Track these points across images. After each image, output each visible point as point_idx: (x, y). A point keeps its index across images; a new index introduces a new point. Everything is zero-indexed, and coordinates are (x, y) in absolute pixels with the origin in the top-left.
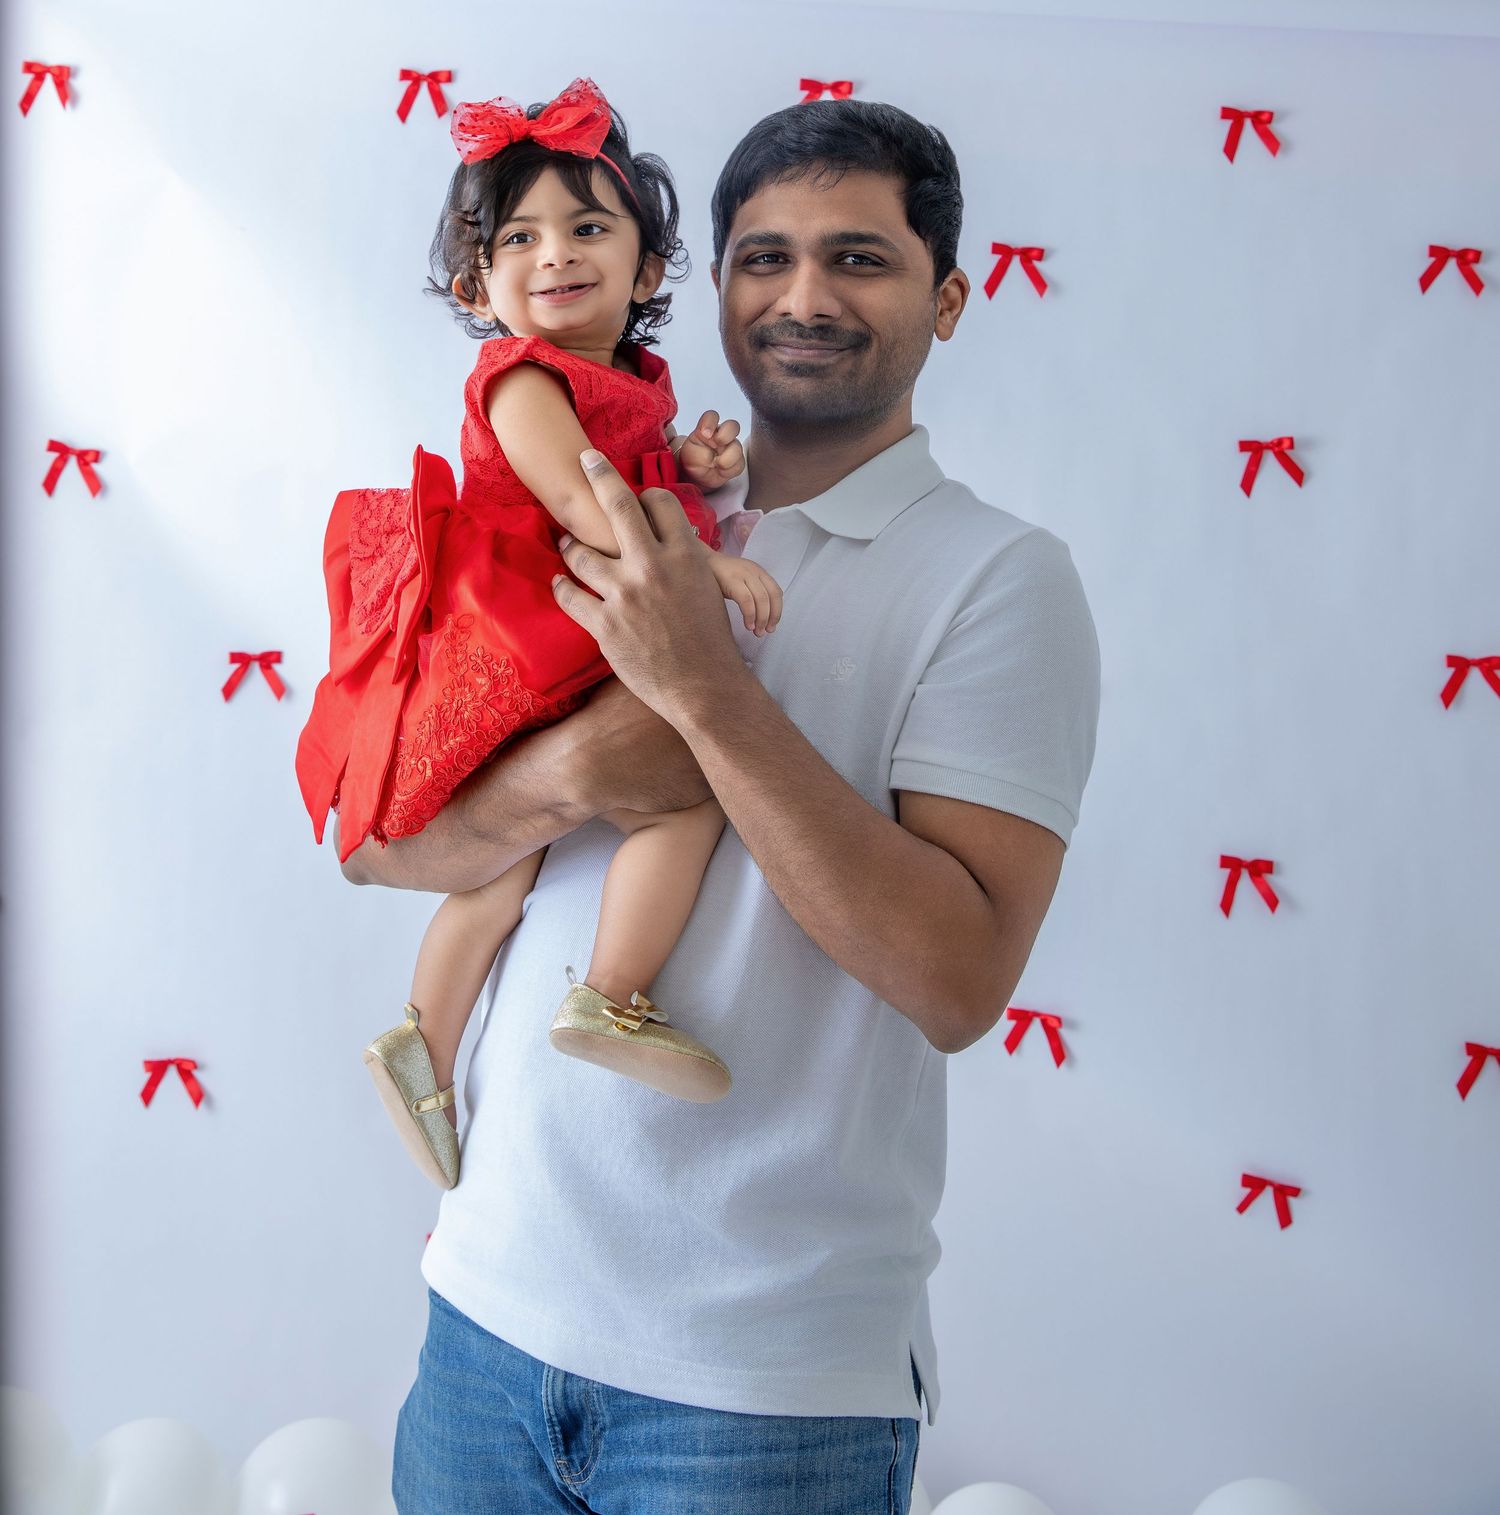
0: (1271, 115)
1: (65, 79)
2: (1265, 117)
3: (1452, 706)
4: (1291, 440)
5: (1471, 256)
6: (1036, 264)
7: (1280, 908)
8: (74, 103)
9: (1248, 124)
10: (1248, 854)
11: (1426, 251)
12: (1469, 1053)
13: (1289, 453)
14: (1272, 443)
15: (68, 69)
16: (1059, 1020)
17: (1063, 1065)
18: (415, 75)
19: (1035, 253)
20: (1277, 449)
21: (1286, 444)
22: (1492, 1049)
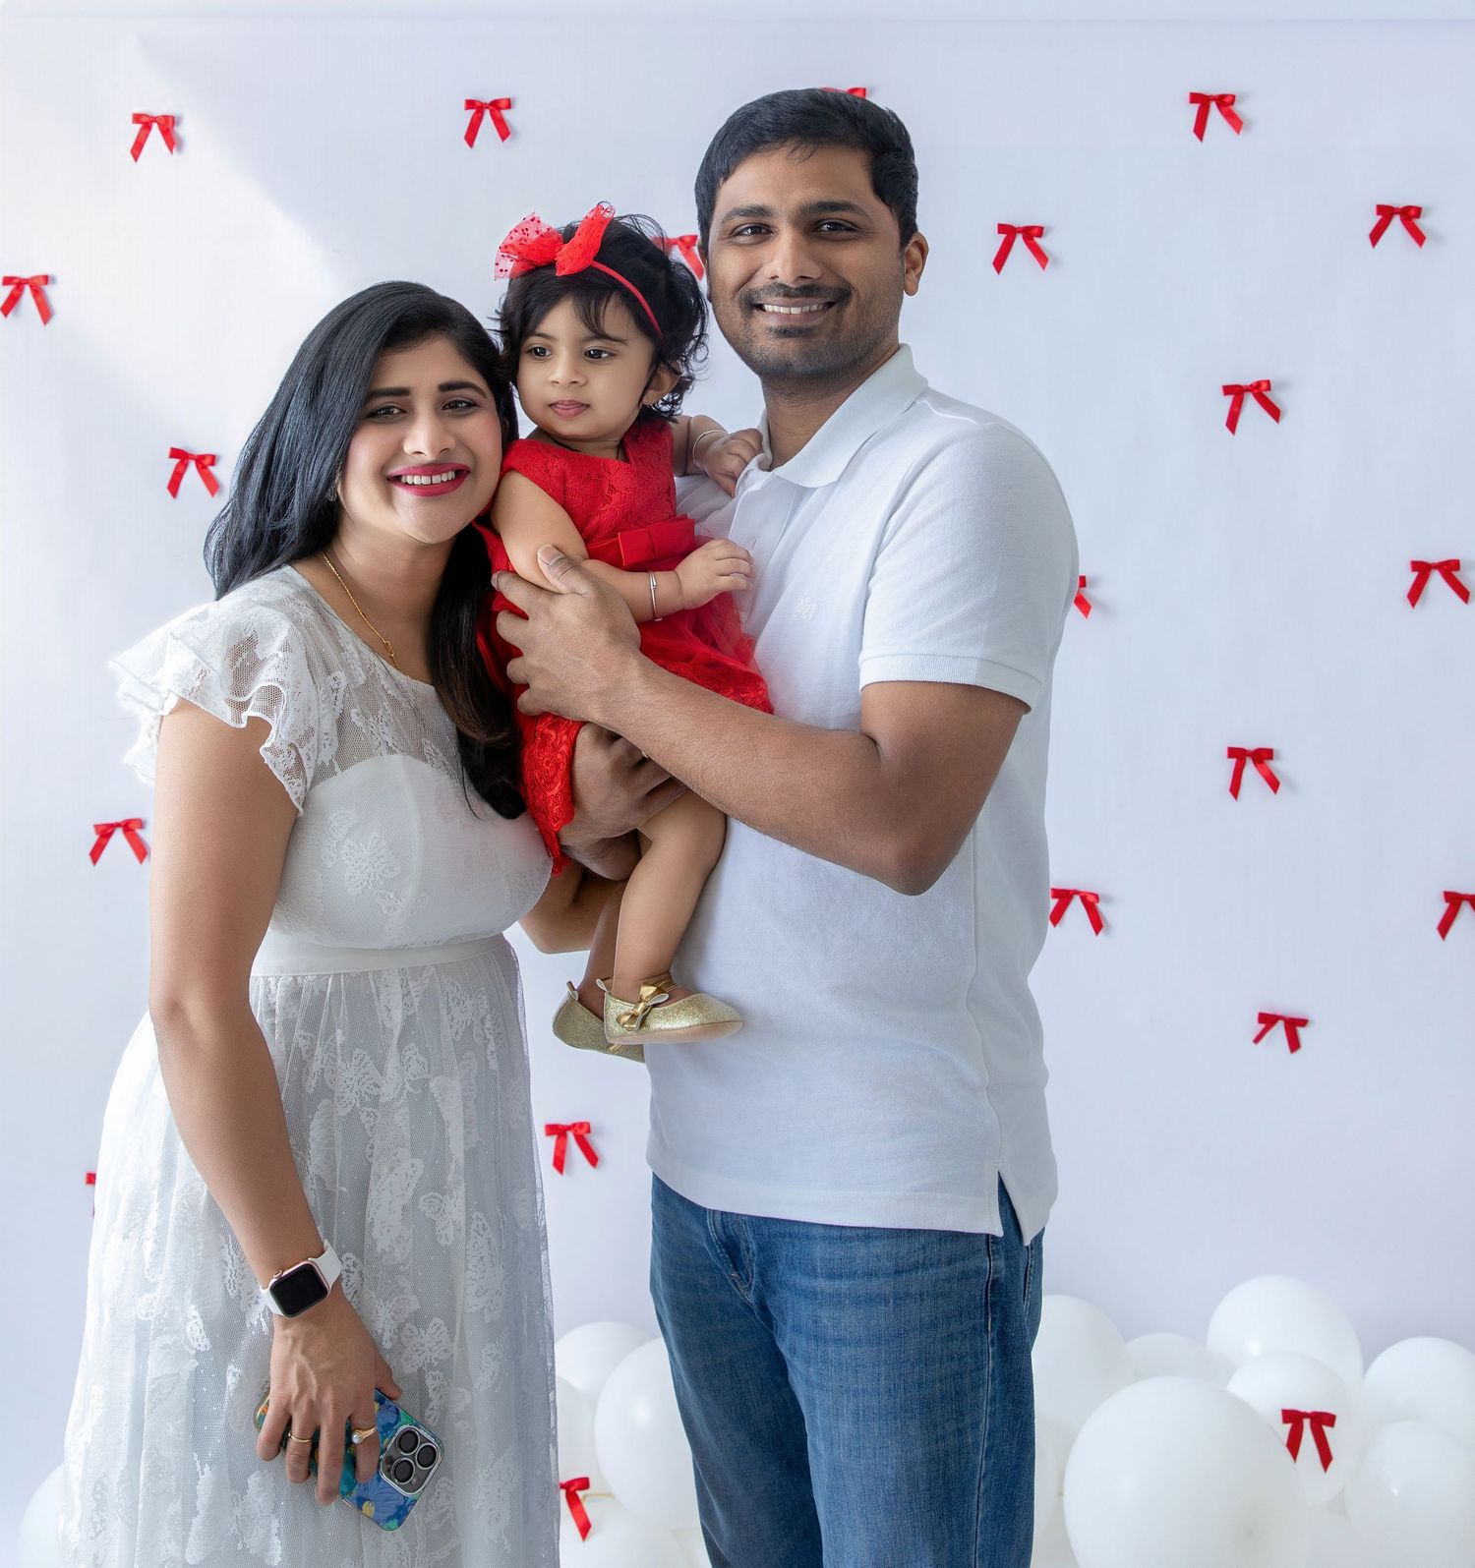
0: (1233, 97)
1: (170, 126)
2: (1228, 100)
3: (1418, 605)
4: (1268, 382)
5: (1412, 212)
6: (1037, 240)
7: (1281, 788)
8: (180, 149)
9: (1213, 106)
10: (1251, 745)
11: (1374, 210)
12: (1447, 901)
13: (1266, 393)
14: (1251, 385)
15: (173, 118)
16: (1097, 897)
17: (1101, 933)
18: (478, 104)
19: (1035, 231)
20: (1256, 391)
21: (1264, 386)
22: (1466, 895)
